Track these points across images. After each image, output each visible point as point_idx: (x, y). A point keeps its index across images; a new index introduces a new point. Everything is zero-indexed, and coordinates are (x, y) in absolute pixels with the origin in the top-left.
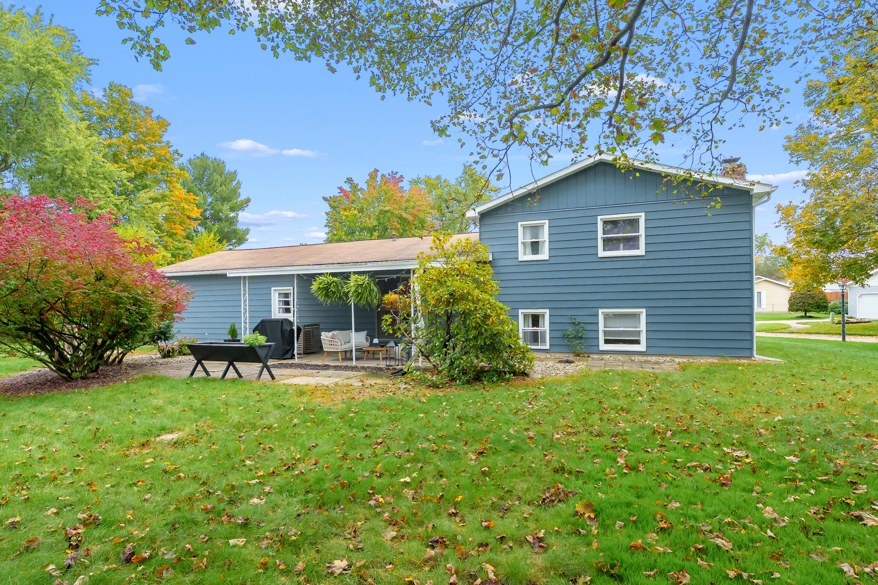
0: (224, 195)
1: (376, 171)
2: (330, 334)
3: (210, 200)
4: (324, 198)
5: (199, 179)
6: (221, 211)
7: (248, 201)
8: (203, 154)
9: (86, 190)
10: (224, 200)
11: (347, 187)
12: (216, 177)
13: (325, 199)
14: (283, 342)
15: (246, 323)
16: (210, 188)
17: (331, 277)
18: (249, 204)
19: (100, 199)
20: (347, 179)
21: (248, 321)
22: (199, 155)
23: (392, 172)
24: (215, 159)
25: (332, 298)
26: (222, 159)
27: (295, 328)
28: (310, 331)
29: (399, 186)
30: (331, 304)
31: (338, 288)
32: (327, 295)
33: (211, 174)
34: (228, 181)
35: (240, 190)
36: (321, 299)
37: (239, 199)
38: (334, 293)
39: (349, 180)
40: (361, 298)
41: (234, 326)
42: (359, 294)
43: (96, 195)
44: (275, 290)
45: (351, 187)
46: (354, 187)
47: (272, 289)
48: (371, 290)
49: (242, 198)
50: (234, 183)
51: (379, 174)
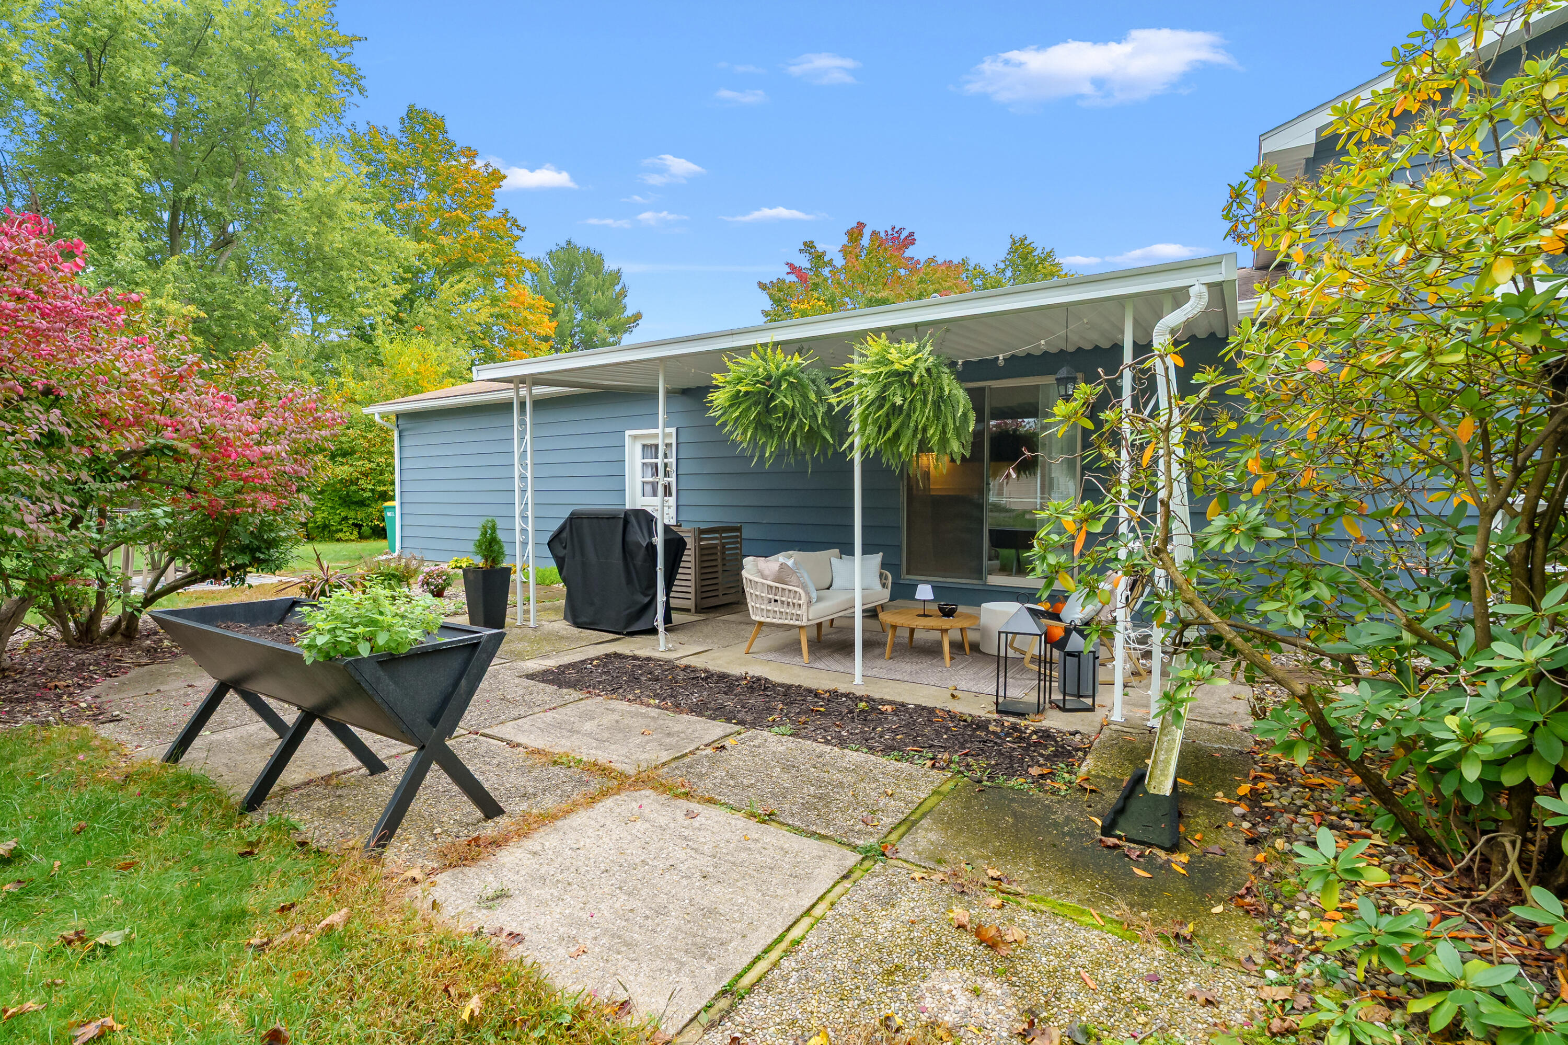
0: (601, 307)
1: (861, 226)
2: (772, 564)
3: (579, 317)
4: (759, 283)
5: (564, 282)
6: (594, 333)
7: (637, 317)
8: (569, 243)
9: (344, 274)
10: (600, 315)
11: (803, 262)
12: (590, 278)
13: (763, 286)
14: (629, 581)
15: (524, 518)
16: (580, 297)
17: (780, 356)
18: (640, 322)
19: (366, 290)
20: (805, 243)
21: (529, 514)
22: (564, 244)
23: (893, 228)
24: (588, 249)
25: (781, 437)
26: (598, 250)
27: (659, 541)
28: (714, 547)
29: (906, 255)
30: (780, 455)
31: (805, 397)
32: (762, 426)
33: (582, 275)
34: (607, 284)
35: (626, 300)
36: (742, 437)
37: (626, 314)
38: (790, 415)
39: (809, 247)
40: (897, 435)
41: (494, 529)
42: (896, 410)
43: (361, 284)
44: (635, 437)
45: (811, 260)
46: (818, 259)
47: (628, 433)
48: (941, 401)
49: (629, 313)
50: (618, 288)
51: (867, 232)
